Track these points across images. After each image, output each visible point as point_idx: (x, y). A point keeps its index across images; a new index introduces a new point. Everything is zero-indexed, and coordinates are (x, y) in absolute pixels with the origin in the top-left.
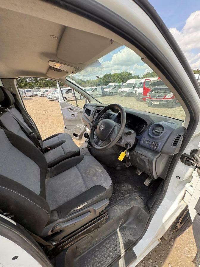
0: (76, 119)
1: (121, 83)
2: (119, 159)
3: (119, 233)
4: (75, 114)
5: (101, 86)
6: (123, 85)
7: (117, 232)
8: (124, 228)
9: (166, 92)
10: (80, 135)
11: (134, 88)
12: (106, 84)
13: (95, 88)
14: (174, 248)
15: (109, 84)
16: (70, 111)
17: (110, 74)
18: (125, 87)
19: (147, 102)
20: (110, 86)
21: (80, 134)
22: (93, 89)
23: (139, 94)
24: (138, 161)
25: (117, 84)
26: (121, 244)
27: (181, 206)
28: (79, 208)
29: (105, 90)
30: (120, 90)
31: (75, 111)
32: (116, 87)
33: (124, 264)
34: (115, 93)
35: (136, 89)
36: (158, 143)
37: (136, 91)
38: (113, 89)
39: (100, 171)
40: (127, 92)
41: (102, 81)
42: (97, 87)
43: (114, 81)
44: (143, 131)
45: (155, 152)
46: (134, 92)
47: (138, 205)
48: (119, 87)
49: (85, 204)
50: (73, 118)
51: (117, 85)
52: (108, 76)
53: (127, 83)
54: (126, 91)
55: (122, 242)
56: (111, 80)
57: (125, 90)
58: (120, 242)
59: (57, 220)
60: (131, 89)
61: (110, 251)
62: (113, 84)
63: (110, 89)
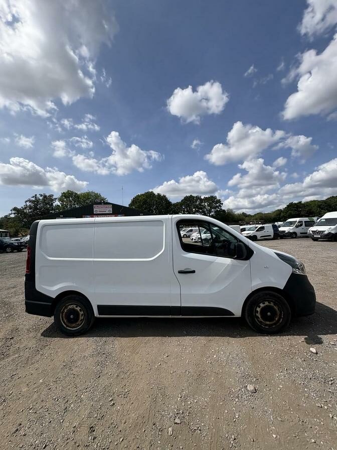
1: (315, 218)
5: (272, 224)
6: (318, 220)
13: (260, 226)
15: (290, 220)
18: (320, 224)
20: (291, 223)
22: (256, 227)
25: (307, 219)
29: (281, 229)
30: (311, 229)
32: (304, 224)
34: (301, 233)
38: (297, 227)
40: (326, 233)
41: (282, 214)
48: (310, 224)
51: (305, 222)
52: (295, 206)
53: (324, 217)
54: (323, 232)
57: (320, 230)
62: (298, 219)
63: (291, 228)
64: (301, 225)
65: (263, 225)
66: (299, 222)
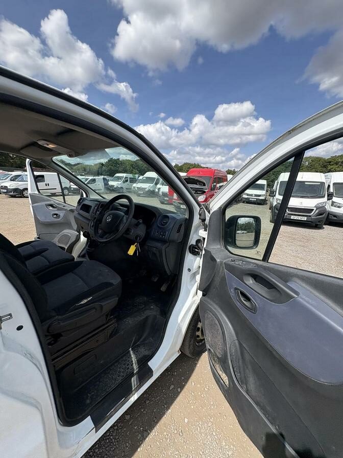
0: (62, 221)
1: (137, 176)
2: (129, 253)
3: (131, 352)
4: (61, 214)
5: (103, 177)
6: (140, 178)
7: (129, 352)
8: (138, 346)
9: (197, 193)
10: (68, 248)
11: (156, 184)
12: (112, 173)
13: (91, 178)
14: (198, 365)
15: (117, 175)
16: (51, 208)
17: (119, 159)
18: (143, 181)
19: (175, 206)
20: (119, 178)
21: (68, 245)
23: (164, 194)
24: (150, 257)
25: (130, 176)
26: (134, 362)
27: (194, 301)
28: (82, 303)
29: (111, 183)
30: (135, 185)
31: (60, 209)
32: (129, 180)
33: (138, 381)
34: (127, 189)
35: (159, 186)
36: (165, 232)
37: (159, 189)
38: (124, 182)
39: (107, 270)
40: (147, 190)
41: (104, 168)
42: (96, 177)
43: (125, 171)
44: (153, 223)
45: (164, 242)
46: (157, 190)
47: (155, 313)
48: (133, 181)
49: (90, 298)
50: (56, 220)
51: (130, 178)
52: (115, 162)
53: (145, 176)
54: (145, 188)
55: (136, 360)
56: (120, 169)
57: (143, 187)
58: (133, 360)
59: (55, 316)
60: (152, 185)
61: (120, 372)
62: (124, 175)
63: (119, 182)
64: (127, 181)
65: (94, 178)
66: (126, 178)
